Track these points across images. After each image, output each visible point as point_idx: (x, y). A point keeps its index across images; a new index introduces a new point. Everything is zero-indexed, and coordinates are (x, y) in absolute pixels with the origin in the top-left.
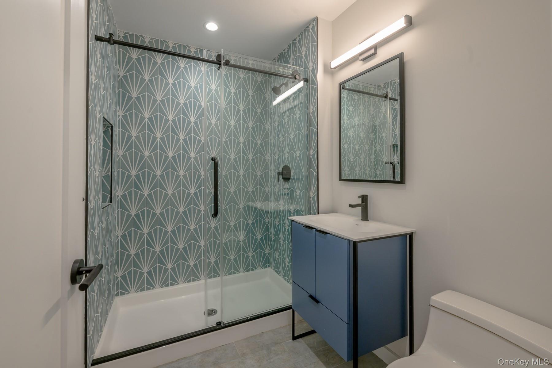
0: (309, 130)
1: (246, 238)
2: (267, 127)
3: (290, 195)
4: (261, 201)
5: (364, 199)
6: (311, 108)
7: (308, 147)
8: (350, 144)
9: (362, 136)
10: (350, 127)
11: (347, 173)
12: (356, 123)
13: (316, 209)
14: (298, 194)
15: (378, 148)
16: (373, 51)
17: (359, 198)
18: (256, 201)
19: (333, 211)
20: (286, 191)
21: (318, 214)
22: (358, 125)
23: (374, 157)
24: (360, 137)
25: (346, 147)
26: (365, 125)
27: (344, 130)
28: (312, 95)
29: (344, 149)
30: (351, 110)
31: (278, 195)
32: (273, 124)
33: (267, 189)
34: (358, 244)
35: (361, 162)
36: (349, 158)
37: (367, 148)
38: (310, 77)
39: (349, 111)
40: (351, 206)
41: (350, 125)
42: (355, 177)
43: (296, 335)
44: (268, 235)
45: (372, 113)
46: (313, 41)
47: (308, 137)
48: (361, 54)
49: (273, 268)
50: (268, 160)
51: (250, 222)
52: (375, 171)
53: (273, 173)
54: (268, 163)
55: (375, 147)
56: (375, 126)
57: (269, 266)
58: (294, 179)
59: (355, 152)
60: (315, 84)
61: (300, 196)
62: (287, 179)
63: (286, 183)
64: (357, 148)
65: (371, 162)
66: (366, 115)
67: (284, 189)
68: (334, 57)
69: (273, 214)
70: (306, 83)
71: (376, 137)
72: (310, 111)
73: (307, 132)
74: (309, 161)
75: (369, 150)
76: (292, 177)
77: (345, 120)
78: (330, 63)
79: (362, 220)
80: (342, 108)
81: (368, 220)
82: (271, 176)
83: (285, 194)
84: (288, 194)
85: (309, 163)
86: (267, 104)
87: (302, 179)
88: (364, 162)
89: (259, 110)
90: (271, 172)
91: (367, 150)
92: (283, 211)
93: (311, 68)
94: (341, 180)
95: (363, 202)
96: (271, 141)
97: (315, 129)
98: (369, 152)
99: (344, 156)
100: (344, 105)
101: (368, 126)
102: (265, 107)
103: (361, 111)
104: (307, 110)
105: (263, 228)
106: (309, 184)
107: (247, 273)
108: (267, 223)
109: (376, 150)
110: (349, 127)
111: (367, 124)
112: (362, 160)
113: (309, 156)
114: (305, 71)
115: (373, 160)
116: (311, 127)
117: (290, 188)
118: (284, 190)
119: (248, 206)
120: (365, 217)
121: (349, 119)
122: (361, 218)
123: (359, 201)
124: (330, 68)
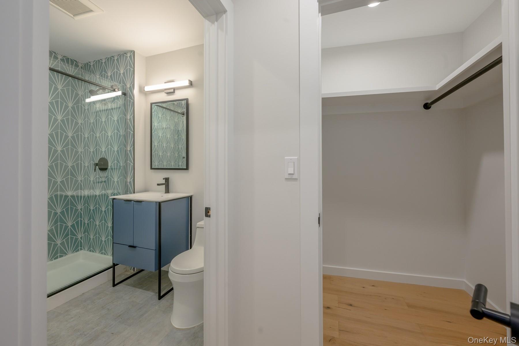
0: (126, 132)
1: (53, 227)
2: (80, 121)
3: (107, 183)
4: (72, 191)
5: (167, 180)
6: (128, 116)
7: (125, 145)
8: (159, 142)
9: (168, 136)
10: (160, 128)
11: (156, 164)
12: (164, 126)
13: (132, 191)
14: (116, 180)
15: (180, 147)
16: (172, 90)
17: (163, 179)
18: (67, 191)
19: (146, 190)
20: (103, 180)
21: (134, 193)
22: (166, 128)
23: (177, 153)
24: (167, 138)
25: (156, 144)
26: (171, 129)
27: (155, 131)
28: (129, 106)
29: (155, 146)
30: (160, 116)
31: (94, 183)
32: (87, 120)
33: (79, 179)
34: (162, 203)
35: (168, 156)
36: (159, 153)
37: (172, 146)
38: (127, 92)
39: (159, 117)
40: (158, 185)
41: (159, 127)
42: (163, 167)
43: (116, 283)
44: (81, 220)
45: (176, 120)
46: (130, 66)
47: (126, 137)
48: (166, 89)
49: (86, 249)
50: (81, 152)
51: (59, 211)
52: (178, 163)
53: (87, 163)
54: (81, 155)
55: (178, 145)
56: (178, 131)
57: (81, 249)
58: (112, 169)
59: (163, 149)
60: (131, 99)
61: (118, 182)
62: (104, 169)
63: (103, 173)
64: (165, 145)
65: (175, 156)
66: (171, 122)
67: (101, 177)
68: (147, 84)
69: (87, 199)
70: (123, 95)
71: (179, 138)
72: (127, 117)
73: (125, 133)
74: (126, 155)
75: (174, 147)
76: (109, 167)
77: (155, 124)
78: (144, 87)
79: (165, 193)
80: (153, 114)
81: (169, 193)
82: (85, 166)
83: (101, 182)
84: (105, 182)
85: (126, 156)
86: (79, 101)
87: (120, 169)
88: (170, 156)
89: (70, 105)
90: (84, 163)
91: (173, 148)
92: (99, 196)
93: (128, 86)
94: (151, 168)
95: (166, 182)
96: (84, 134)
97: (131, 132)
98: (174, 149)
99: (155, 151)
100: (155, 112)
101: (173, 130)
102: (77, 102)
103: (168, 118)
104: (124, 116)
105: (74, 215)
106: (126, 173)
107: (54, 261)
108: (79, 210)
109: (179, 148)
110: (158, 129)
111: (172, 128)
112: (169, 155)
113: (126, 151)
114: (123, 86)
115: (176, 155)
116: (128, 130)
117: (106, 177)
118: (100, 179)
119: (56, 196)
120: (167, 191)
121: (159, 122)
122: (165, 192)
123: (164, 182)
124: (144, 90)
